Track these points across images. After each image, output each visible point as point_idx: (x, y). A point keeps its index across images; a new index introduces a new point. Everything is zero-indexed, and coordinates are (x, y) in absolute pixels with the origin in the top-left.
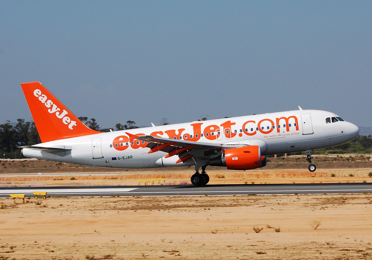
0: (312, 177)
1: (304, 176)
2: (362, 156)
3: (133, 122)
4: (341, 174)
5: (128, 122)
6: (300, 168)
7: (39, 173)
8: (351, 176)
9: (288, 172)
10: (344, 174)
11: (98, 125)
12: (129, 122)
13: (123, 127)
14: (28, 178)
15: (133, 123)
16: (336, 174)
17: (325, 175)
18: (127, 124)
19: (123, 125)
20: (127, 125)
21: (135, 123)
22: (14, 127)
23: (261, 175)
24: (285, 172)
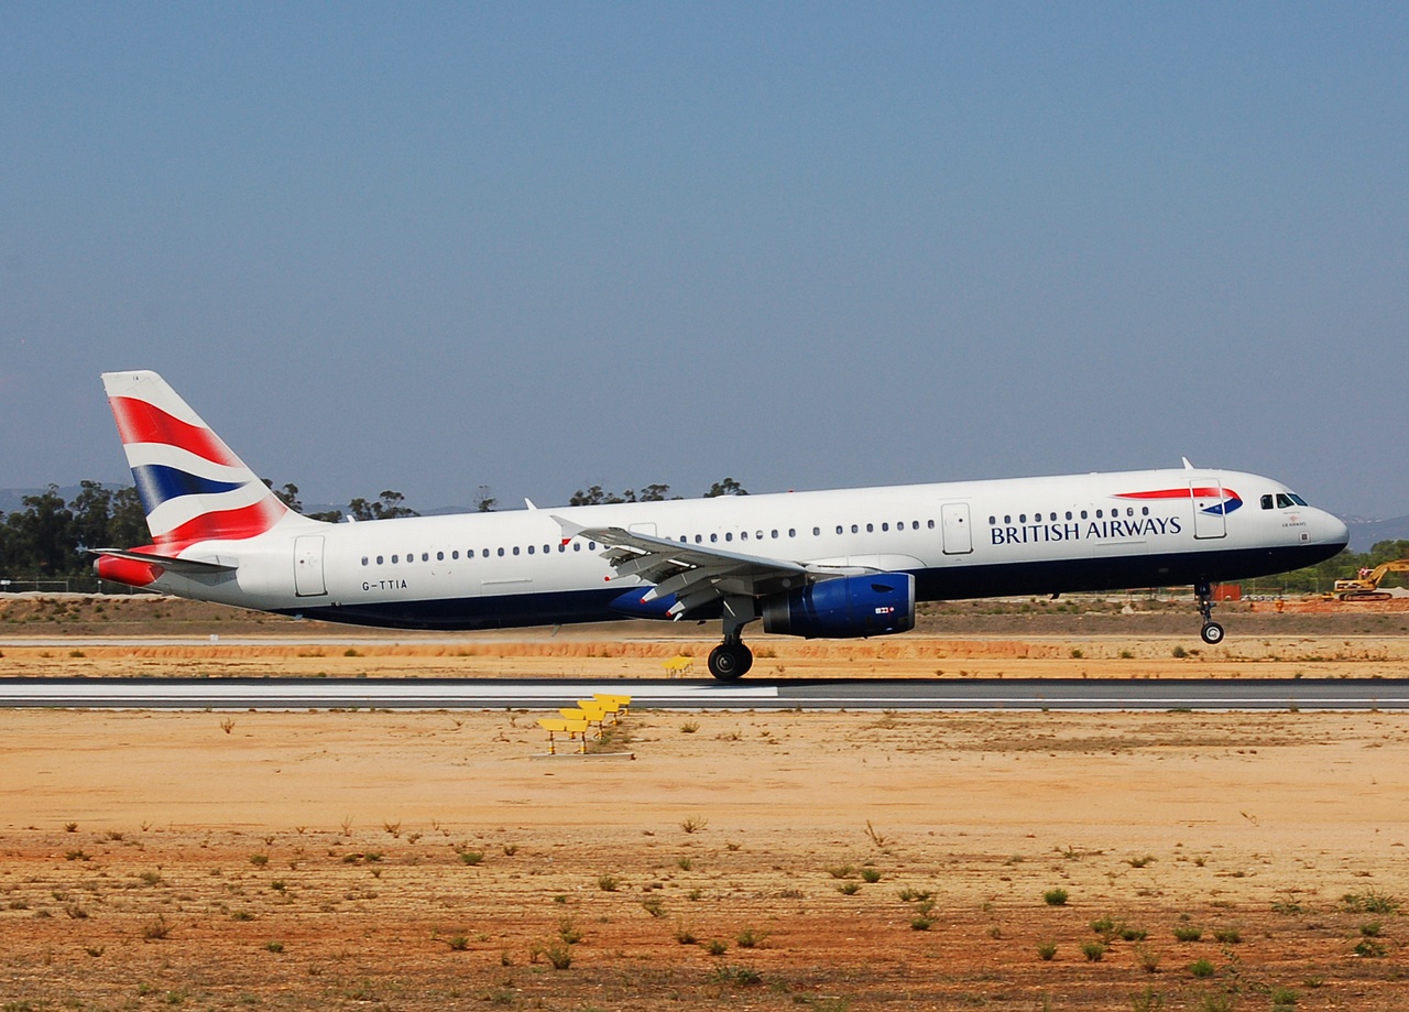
0: (1020, 657)
1: (995, 655)
2: (1099, 601)
3: (398, 495)
4: (1096, 651)
5: (383, 494)
6: (935, 632)
7: (212, 636)
8: (1126, 656)
9: (950, 643)
10: (1104, 650)
11: (299, 502)
12: (388, 494)
13: (369, 509)
14: (225, 648)
15: (399, 499)
16: (1084, 649)
17: (1053, 651)
18: (382, 502)
19: (371, 501)
20: (382, 504)
21: (403, 498)
22: (70, 505)
23: (876, 649)
24: (942, 643)
